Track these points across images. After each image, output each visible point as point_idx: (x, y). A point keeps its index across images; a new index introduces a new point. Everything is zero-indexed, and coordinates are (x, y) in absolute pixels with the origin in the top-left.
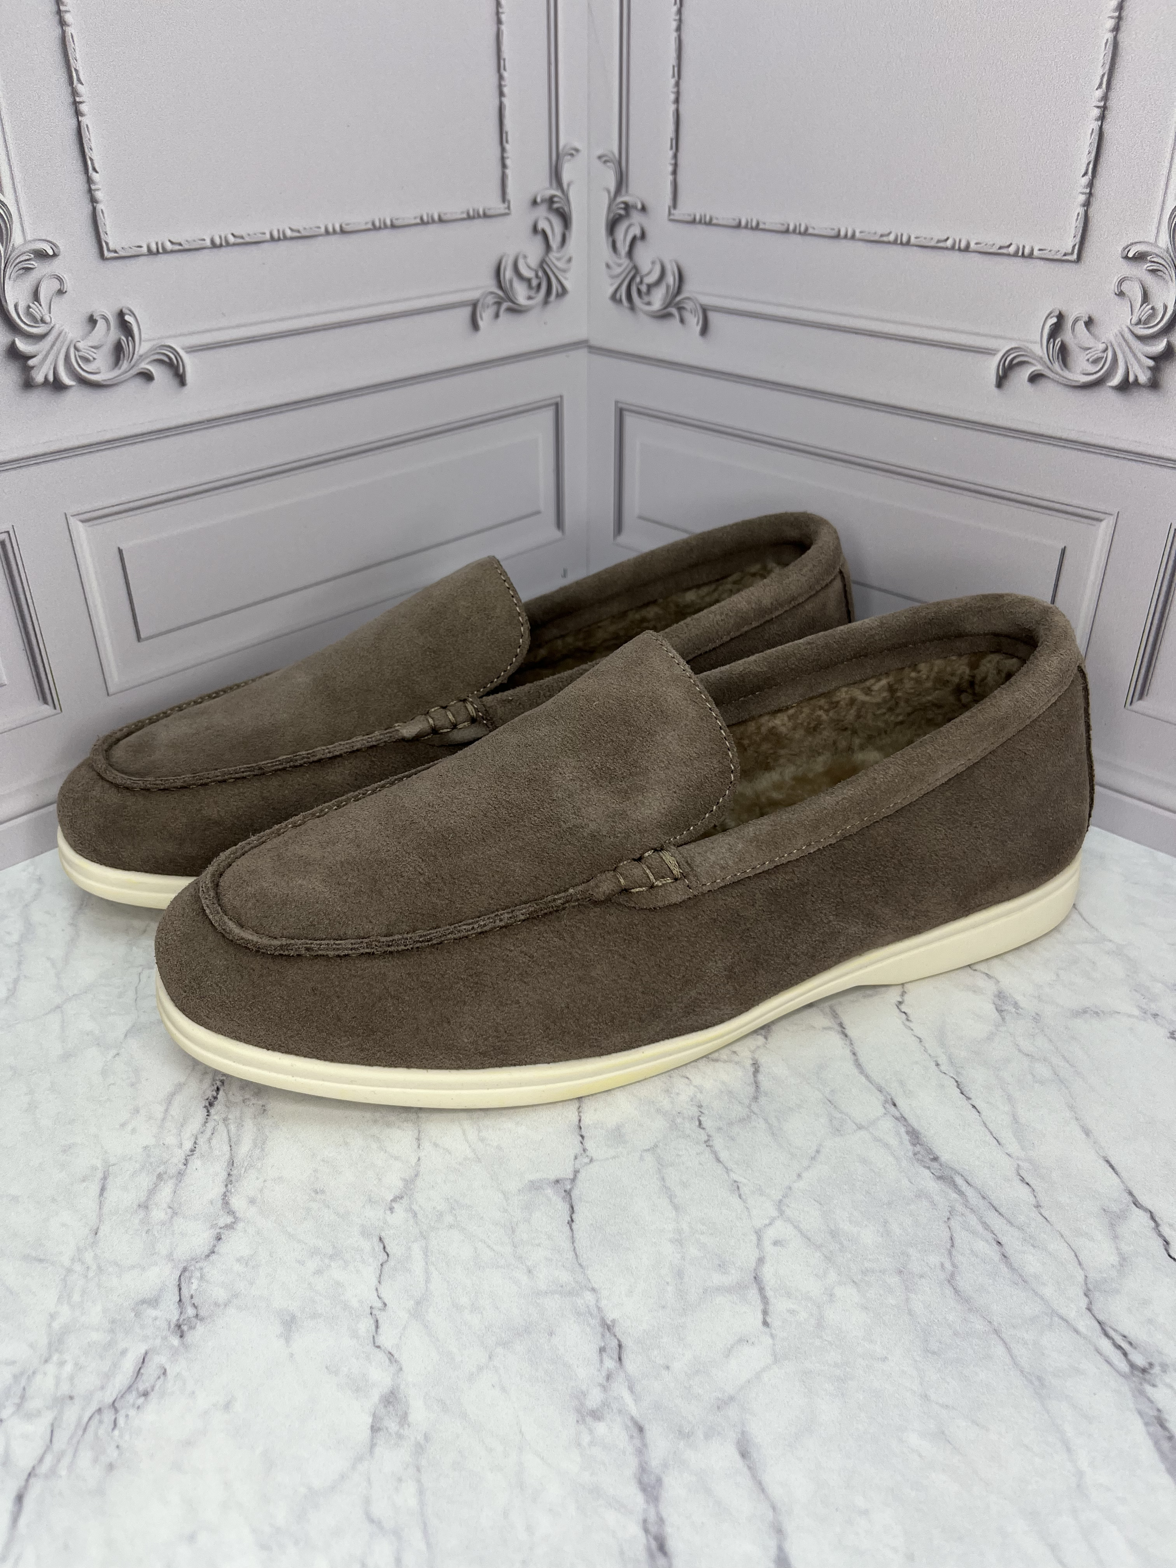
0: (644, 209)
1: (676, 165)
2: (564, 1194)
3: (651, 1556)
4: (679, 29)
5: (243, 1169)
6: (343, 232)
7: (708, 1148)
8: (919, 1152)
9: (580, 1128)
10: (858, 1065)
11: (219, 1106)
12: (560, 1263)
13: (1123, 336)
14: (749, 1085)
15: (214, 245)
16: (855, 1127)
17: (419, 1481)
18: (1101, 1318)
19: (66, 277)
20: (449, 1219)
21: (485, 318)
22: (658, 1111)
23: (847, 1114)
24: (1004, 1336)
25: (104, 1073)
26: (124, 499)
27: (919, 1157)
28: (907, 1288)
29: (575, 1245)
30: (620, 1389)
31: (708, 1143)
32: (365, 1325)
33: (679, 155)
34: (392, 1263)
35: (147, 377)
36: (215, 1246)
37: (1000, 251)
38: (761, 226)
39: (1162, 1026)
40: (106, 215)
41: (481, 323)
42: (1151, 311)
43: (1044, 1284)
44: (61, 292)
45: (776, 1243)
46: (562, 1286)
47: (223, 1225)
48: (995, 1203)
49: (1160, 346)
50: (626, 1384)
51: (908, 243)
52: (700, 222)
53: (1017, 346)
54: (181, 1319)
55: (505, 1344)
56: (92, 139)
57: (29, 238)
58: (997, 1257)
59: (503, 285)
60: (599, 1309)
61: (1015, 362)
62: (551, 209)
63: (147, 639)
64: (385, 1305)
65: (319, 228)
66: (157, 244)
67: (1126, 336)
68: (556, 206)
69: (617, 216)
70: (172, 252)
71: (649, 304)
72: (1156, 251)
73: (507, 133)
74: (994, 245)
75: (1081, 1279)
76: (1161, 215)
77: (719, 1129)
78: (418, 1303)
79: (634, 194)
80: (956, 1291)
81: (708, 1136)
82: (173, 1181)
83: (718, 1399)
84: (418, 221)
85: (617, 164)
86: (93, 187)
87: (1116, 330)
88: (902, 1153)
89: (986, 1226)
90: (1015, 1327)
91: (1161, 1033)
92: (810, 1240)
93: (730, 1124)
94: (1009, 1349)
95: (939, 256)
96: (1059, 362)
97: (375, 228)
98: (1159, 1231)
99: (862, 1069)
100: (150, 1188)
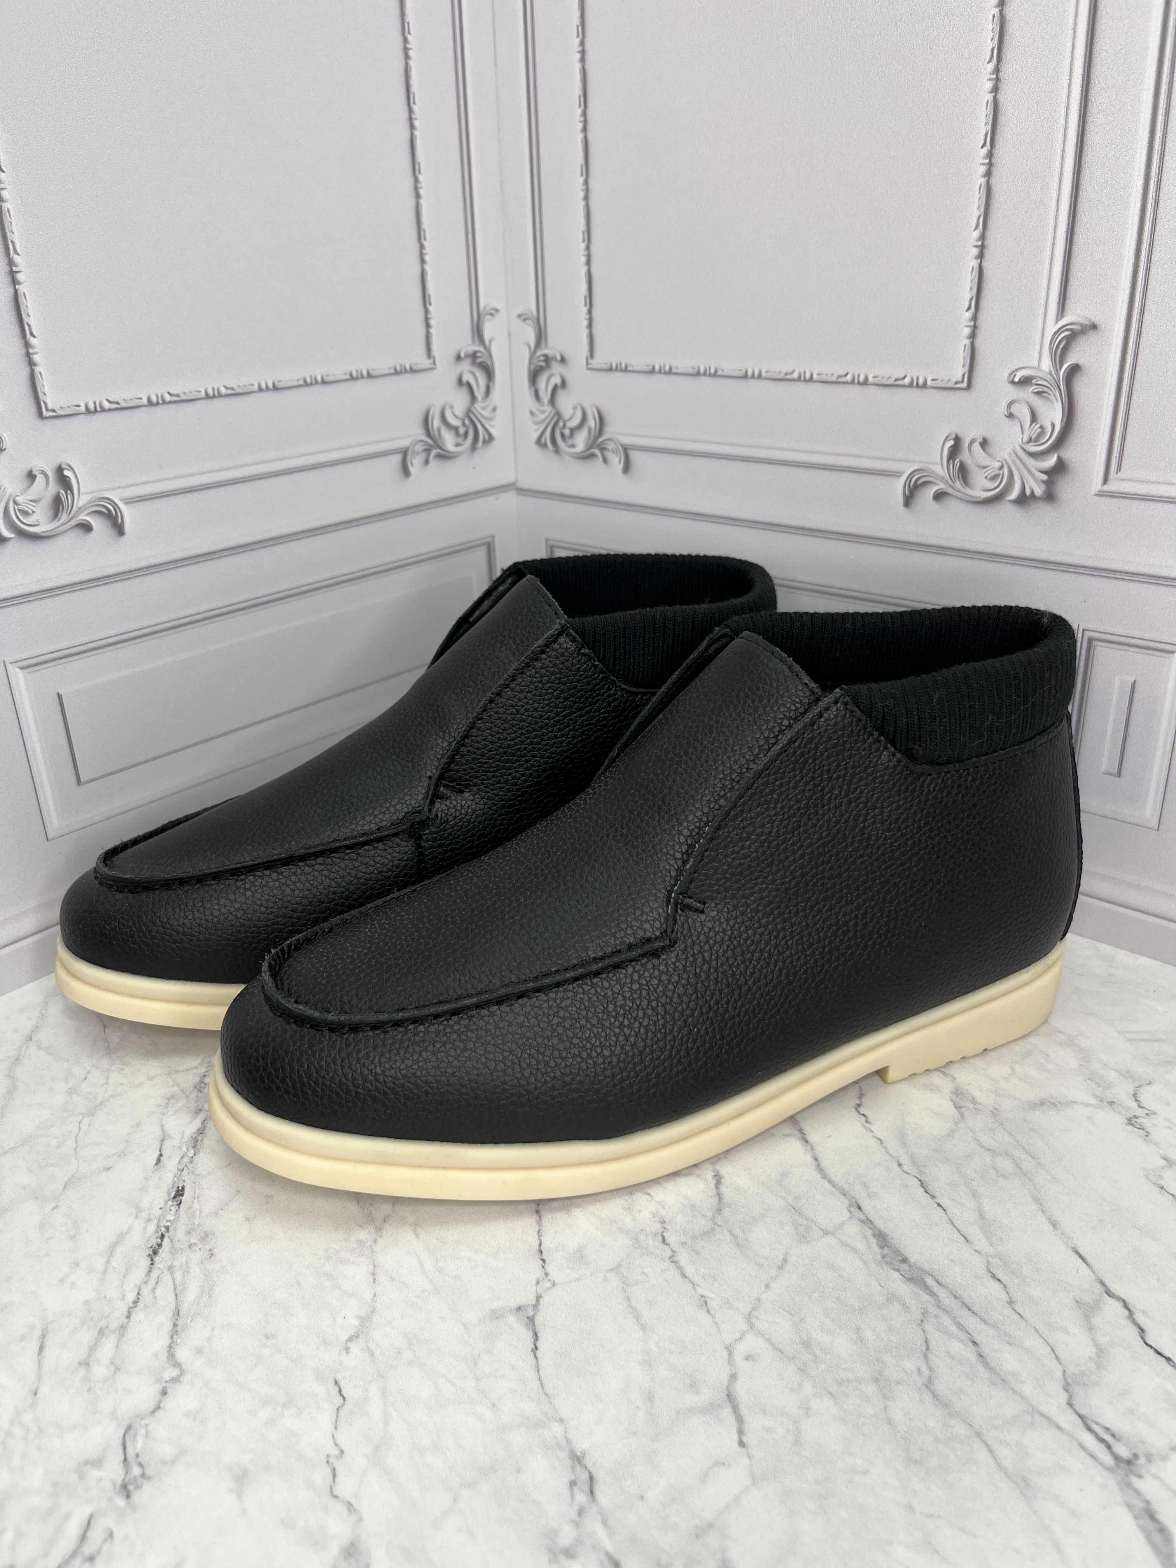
0: (563, 360)
1: (590, 320)
2: (526, 1321)
4: (586, 198)
5: (190, 1318)
6: (275, 388)
7: (673, 1264)
8: (887, 1255)
9: (541, 1252)
10: (820, 1169)
11: (164, 1254)
12: (525, 1395)
13: (1016, 454)
14: (711, 1197)
15: (150, 403)
16: (821, 1233)
18: (1083, 1411)
19: (5, 435)
20: (407, 1355)
21: (416, 464)
22: (620, 1229)
23: (812, 1221)
24: (986, 1439)
25: (42, 1227)
26: (63, 645)
27: (888, 1259)
28: (884, 1397)
29: (540, 1373)
30: (593, 1524)
31: (673, 1259)
32: (322, 1475)
33: (594, 311)
34: (349, 1406)
35: (86, 527)
36: (160, 1401)
37: (896, 383)
38: (674, 370)
39: (1119, 1113)
40: (44, 377)
41: (411, 469)
42: (1040, 430)
43: (1023, 1382)
45: (747, 1358)
46: (528, 1419)
47: (168, 1379)
48: (968, 1301)
49: (1052, 461)
50: (600, 1518)
51: (811, 379)
52: (616, 369)
53: (919, 468)
54: (127, 1479)
55: (470, 1485)
56: (29, 305)
58: (973, 1357)
59: (432, 433)
60: (568, 1441)
61: (919, 482)
62: (474, 363)
63: (87, 782)
64: (342, 1452)
65: (253, 385)
66: (95, 403)
67: (1019, 454)
68: (479, 360)
69: (538, 368)
70: (110, 410)
71: (573, 446)
72: (1040, 374)
73: (429, 296)
74: (890, 377)
75: (1059, 1374)
76: (1040, 343)
77: (683, 1244)
78: (377, 1448)
79: (554, 346)
80: (935, 1396)
81: (673, 1251)
82: (115, 1335)
83: (696, 1527)
84: (348, 377)
85: (535, 322)
86: (31, 351)
87: (1009, 449)
88: (871, 1257)
89: (961, 1327)
90: (996, 1428)
91: (1119, 1120)
92: (782, 1353)
93: (694, 1238)
94: (991, 1452)
95: (840, 390)
96: (960, 480)
97: (306, 384)
98: (1134, 1320)
99: (825, 1174)
100: (91, 1344)
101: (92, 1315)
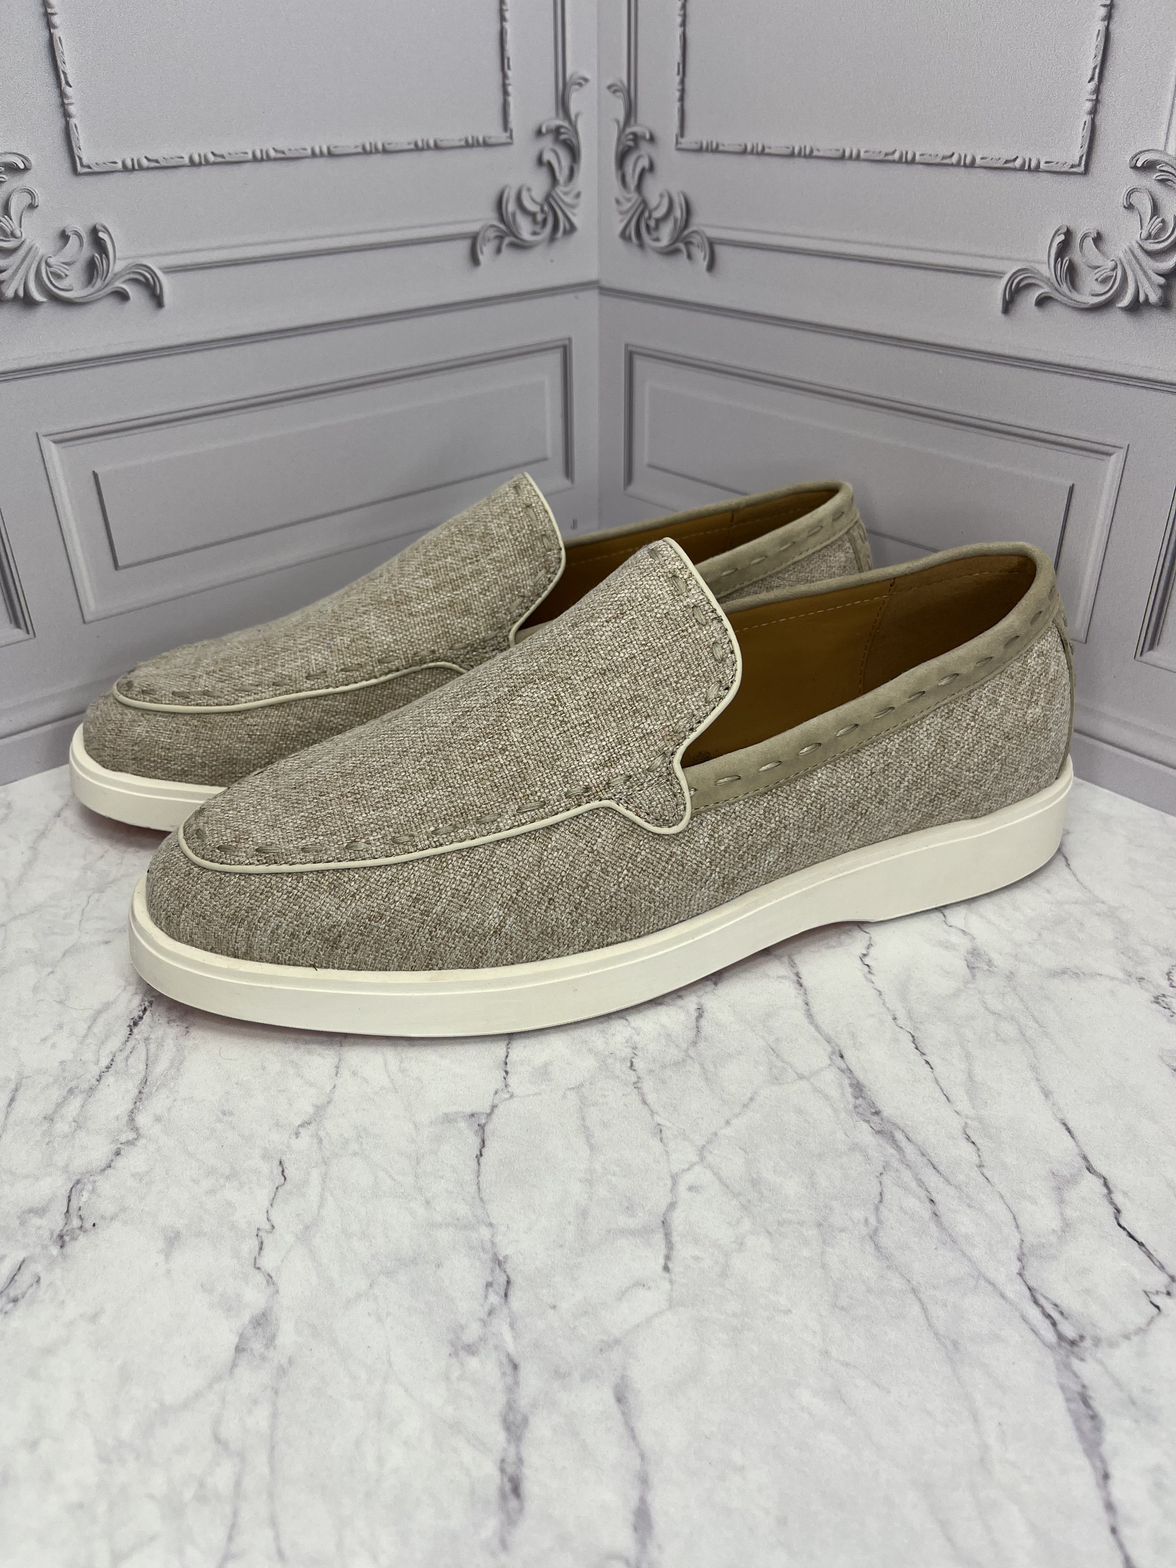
0: (652, 139)
1: (683, 91)
2: (477, 1127)
3: (503, 1497)
5: (155, 1088)
6: (331, 154)
7: (636, 1090)
8: (860, 1105)
9: (506, 1064)
10: (810, 1015)
11: (143, 1026)
12: (461, 1197)
13: (1133, 253)
14: (690, 1029)
15: (192, 163)
16: (795, 1076)
17: (274, 1404)
18: (1032, 1283)
19: (36, 191)
20: (354, 1146)
21: (486, 253)
22: (591, 1051)
23: (789, 1063)
24: (922, 1296)
25: (35, 989)
26: (99, 421)
27: (861, 1110)
28: (824, 1242)
29: (479, 1178)
30: (501, 1325)
31: (637, 1085)
32: (248, 1246)
33: (687, 80)
34: (288, 1186)
35: (123, 296)
36: (112, 1161)
37: (1006, 165)
38: (767, 151)
39: (1147, 990)
40: (79, 130)
41: (481, 258)
42: (1161, 224)
43: (974, 1246)
44: (32, 207)
45: (690, 1189)
46: (458, 1220)
47: (123, 1142)
48: (935, 1160)
49: (1171, 262)
50: (508, 1320)
51: (913, 161)
52: (707, 150)
53: (1024, 267)
54: (65, 1230)
55: (389, 1273)
56: (64, 52)
58: (927, 1215)
59: (505, 218)
60: (493, 1244)
61: (1021, 285)
62: (557, 140)
64: (273, 1227)
65: (305, 149)
66: (132, 160)
67: (1136, 252)
68: (563, 137)
69: (626, 148)
70: (148, 169)
71: (657, 240)
72: (1166, 159)
73: (508, 59)
74: (1000, 158)
75: (1016, 1243)
77: (651, 1071)
78: (307, 1228)
79: (644, 123)
80: (877, 1247)
81: (639, 1078)
82: (83, 1096)
83: (603, 1341)
84: (412, 146)
85: (626, 94)
86: (66, 101)
87: (1125, 246)
88: (842, 1106)
89: (921, 1183)
90: (935, 1288)
91: (1144, 997)
92: (727, 1187)
93: (663, 1067)
94: (925, 1309)
95: (944, 174)
96: (1067, 283)
97: (365, 152)
98: (1111, 1199)
99: (813, 1019)
100: (60, 1101)
101: (65, 1074)
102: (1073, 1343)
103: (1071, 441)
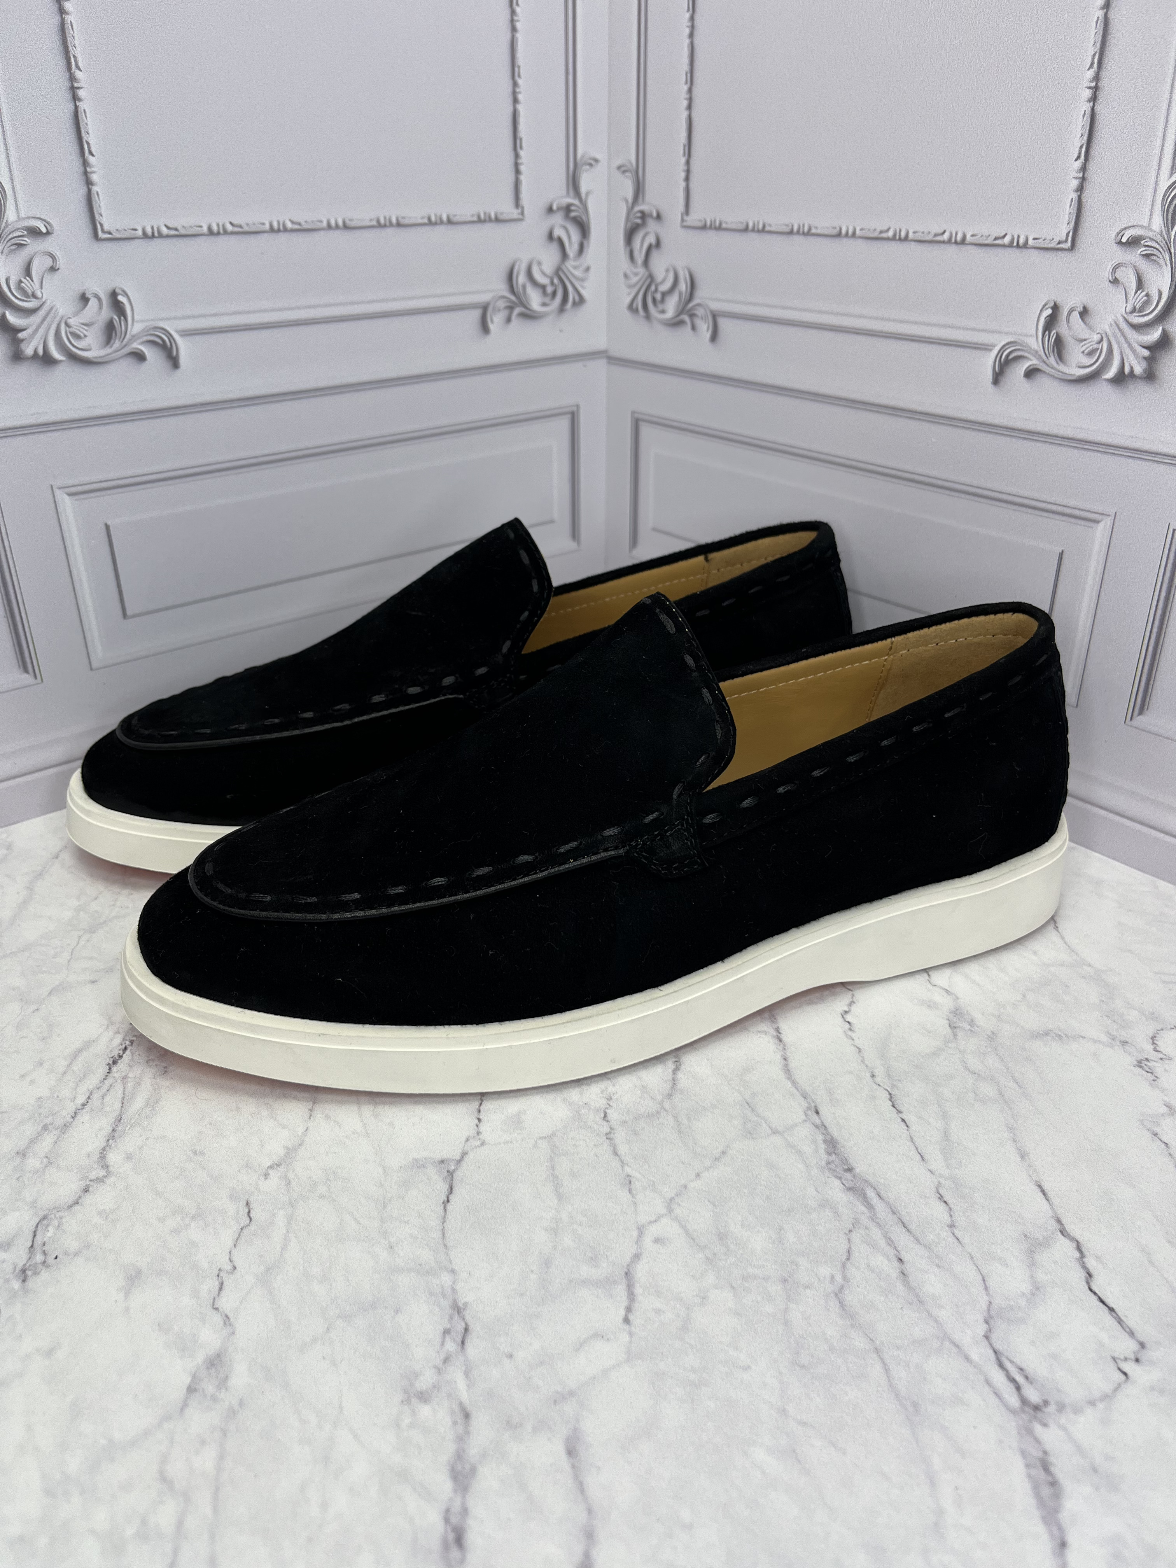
0: (659, 217)
1: (688, 172)
2: (446, 1174)
3: (446, 1547)
4: (691, 35)
5: (129, 1126)
6: (346, 227)
7: (608, 1141)
8: (833, 1162)
9: (479, 1111)
10: (787, 1070)
11: (122, 1065)
12: (425, 1242)
13: (1118, 326)
14: (666, 1082)
15: (211, 232)
16: (769, 1131)
17: (222, 1445)
18: (998, 1346)
19: (58, 254)
20: (322, 1189)
21: (496, 322)
23: (763, 1118)
24: (885, 1356)
25: (19, 1026)
26: (112, 475)
27: (833, 1166)
28: (789, 1299)
29: (445, 1224)
30: (456, 1374)
31: (609, 1136)
32: (210, 1285)
33: (692, 161)
34: (253, 1227)
35: (140, 357)
36: (80, 1197)
37: (995, 242)
38: (767, 228)
39: (1130, 1054)
40: (101, 198)
41: (491, 327)
43: (941, 1307)
44: (53, 269)
45: (656, 1241)
46: (420, 1265)
47: (92, 1178)
48: (906, 1219)
49: (1155, 335)
50: (463, 1368)
51: (906, 238)
52: (710, 228)
53: (1012, 340)
54: (28, 1265)
55: (347, 1318)
56: (89, 123)
57: (22, 215)
58: (894, 1273)
59: (515, 289)
60: (454, 1290)
61: (1011, 357)
62: (567, 217)
63: (134, 616)
64: (235, 1268)
65: (321, 221)
66: (152, 228)
67: (1121, 325)
68: (573, 214)
69: (635, 225)
70: (168, 236)
71: (663, 312)
72: (1150, 234)
73: (521, 139)
74: (989, 235)
75: (984, 1305)
76: (1154, 196)
77: (624, 1123)
78: (268, 1269)
79: (651, 202)
80: (842, 1305)
81: (612, 1129)
82: (57, 1132)
83: (557, 1392)
84: (426, 221)
85: (634, 174)
86: (89, 170)
87: (1110, 320)
88: (815, 1161)
89: (890, 1242)
90: (898, 1348)
91: (1127, 1060)
92: (693, 1240)
93: (637, 1118)
94: (887, 1370)
95: (936, 250)
96: (1054, 356)
97: (380, 225)
98: (1083, 1263)
99: (790, 1075)
100: (33, 1137)
101: (42, 1110)
102: (1036, 1408)
103: (1060, 509)
